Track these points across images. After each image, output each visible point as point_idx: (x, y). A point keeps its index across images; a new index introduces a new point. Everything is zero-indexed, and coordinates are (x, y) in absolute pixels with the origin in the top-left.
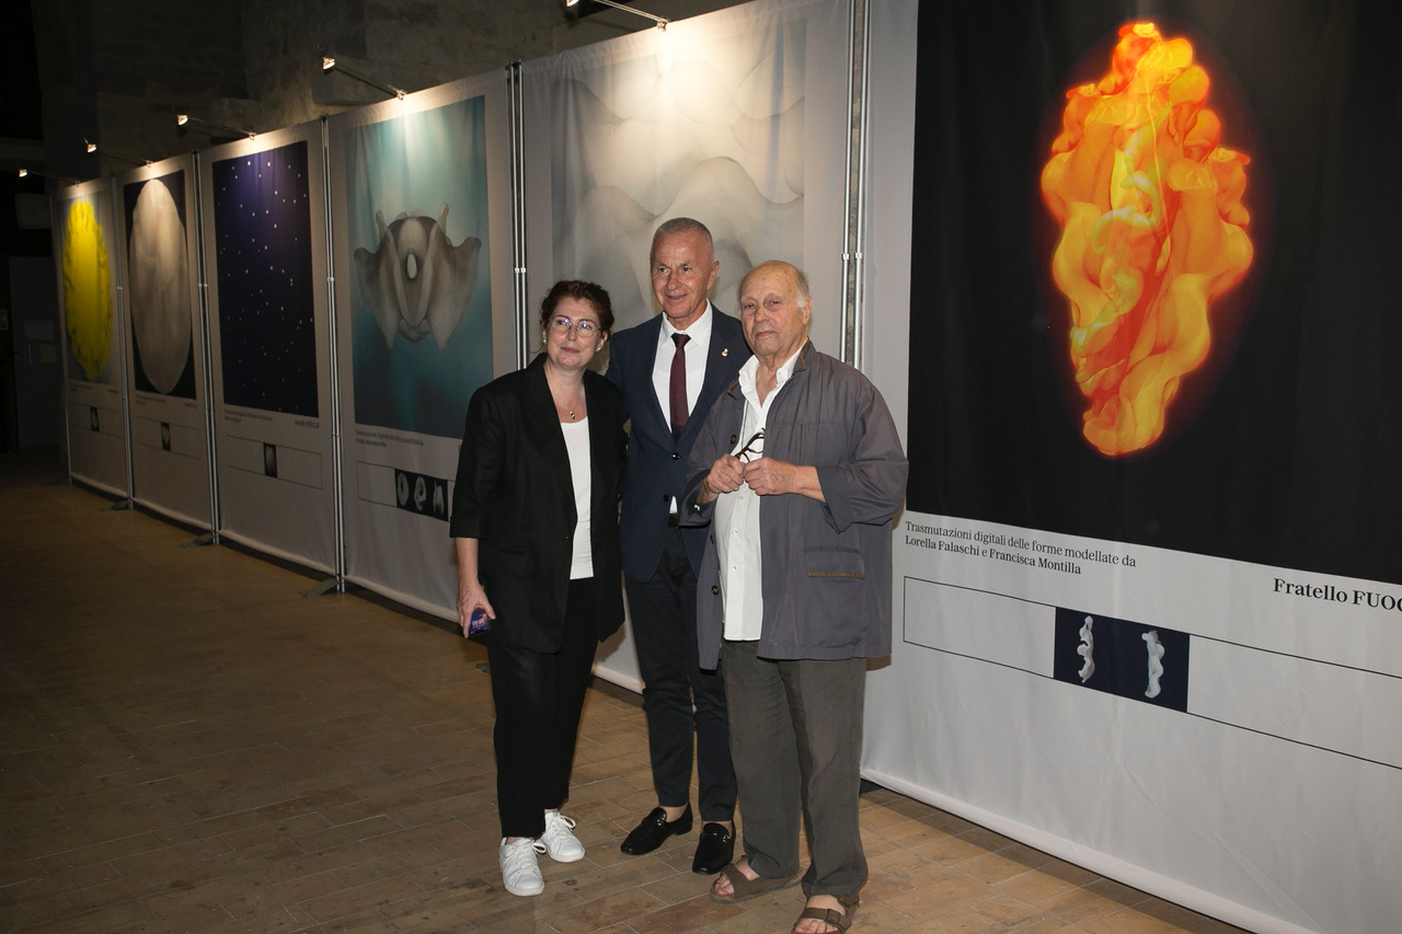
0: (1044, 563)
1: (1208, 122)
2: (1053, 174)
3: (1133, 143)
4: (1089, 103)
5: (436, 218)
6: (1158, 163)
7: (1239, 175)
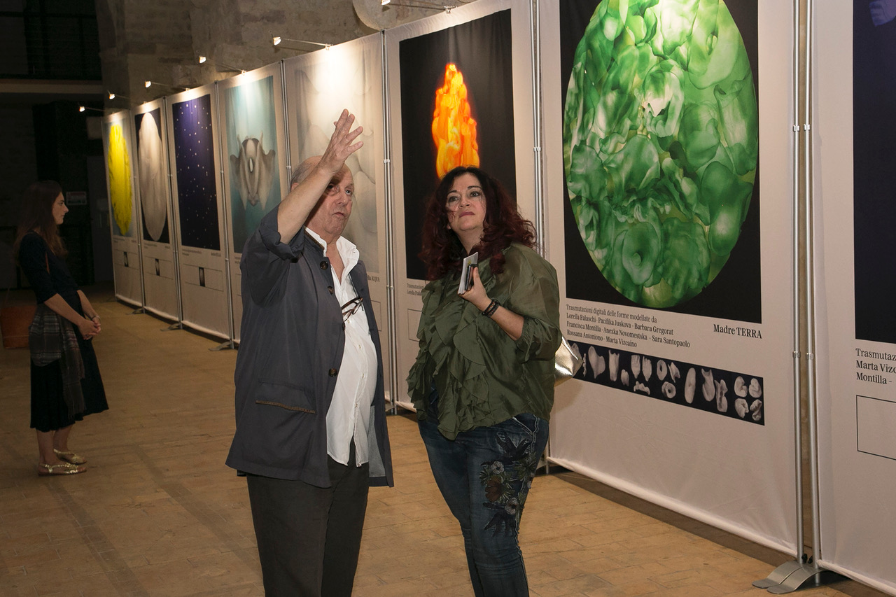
1: (467, 107)
2: (435, 126)
3: (454, 113)
4: (441, 96)
5: (259, 139)
6: (458, 123)
7: (475, 130)
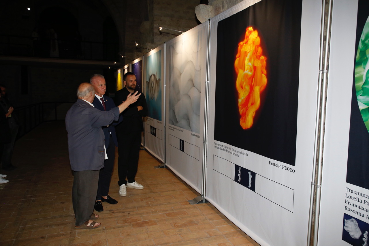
0: (234, 154)
1: (260, 49)
2: (236, 62)
3: (249, 55)
4: (242, 46)
6: (253, 60)
7: (265, 62)
